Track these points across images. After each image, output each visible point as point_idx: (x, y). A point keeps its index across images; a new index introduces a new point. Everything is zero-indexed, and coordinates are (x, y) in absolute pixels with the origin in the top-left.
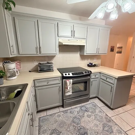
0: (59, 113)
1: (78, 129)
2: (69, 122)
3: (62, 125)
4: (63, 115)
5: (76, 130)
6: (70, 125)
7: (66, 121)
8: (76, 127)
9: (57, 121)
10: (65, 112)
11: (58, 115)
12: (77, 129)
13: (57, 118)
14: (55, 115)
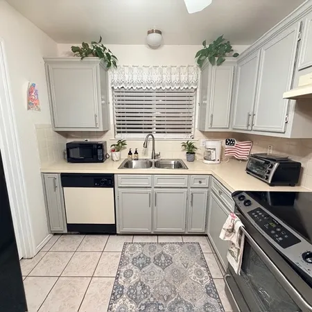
0: (206, 275)
1: (159, 304)
2: (180, 289)
3: (176, 273)
4: (202, 282)
5: (159, 299)
6: (173, 289)
7: (184, 284)
8: (165, 301)
9: (186, 267)
10: (211, 290)
11: (200, 271)
12: (160, 302)
13: (193, 269)
14: (203, 266)
